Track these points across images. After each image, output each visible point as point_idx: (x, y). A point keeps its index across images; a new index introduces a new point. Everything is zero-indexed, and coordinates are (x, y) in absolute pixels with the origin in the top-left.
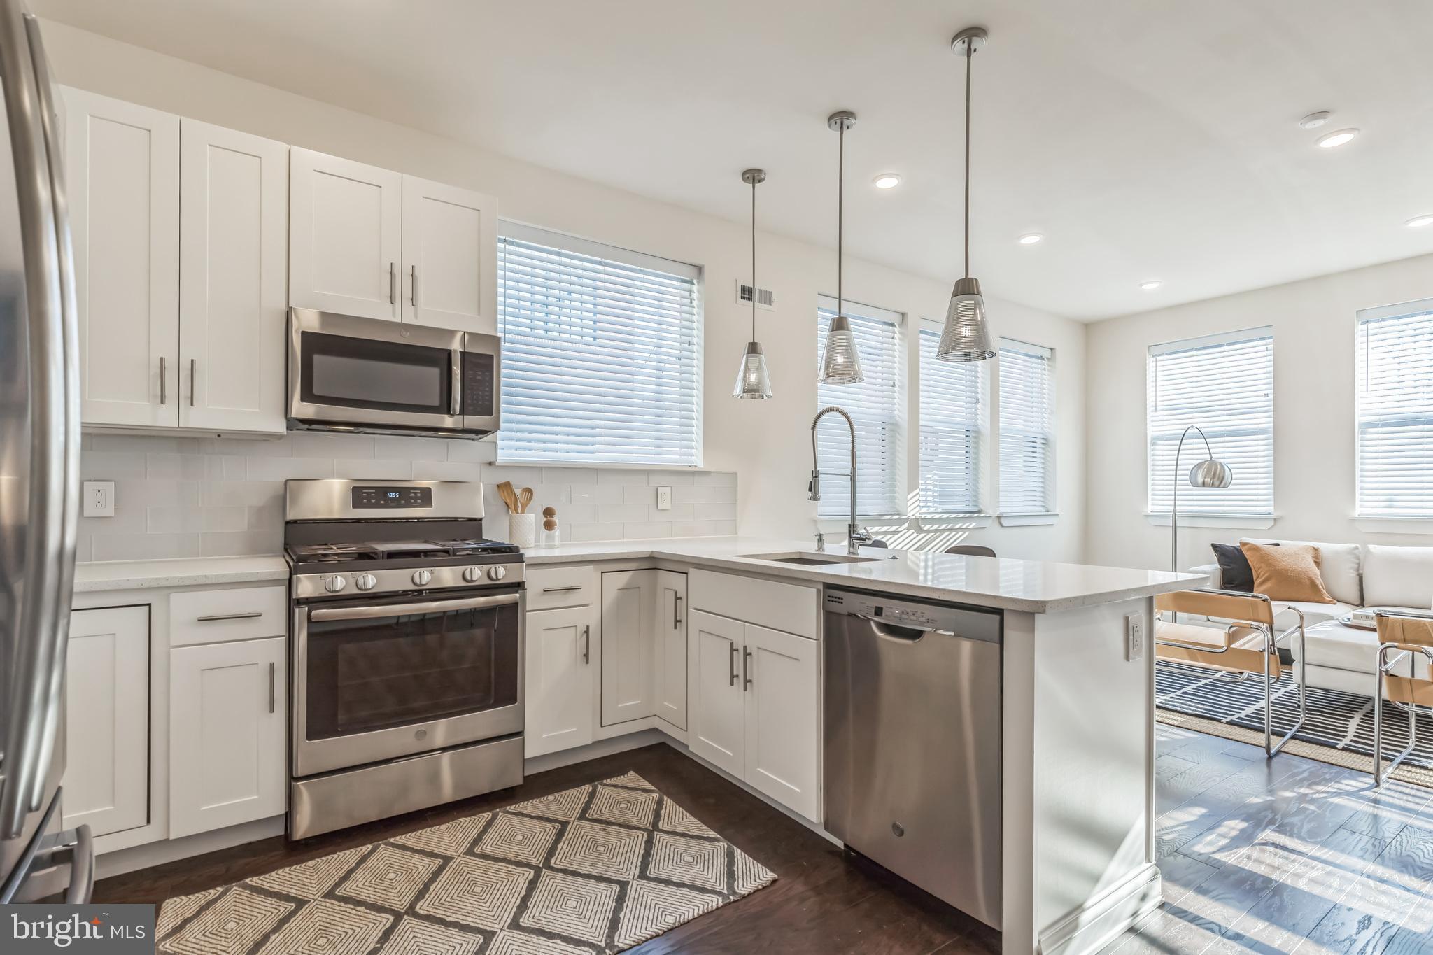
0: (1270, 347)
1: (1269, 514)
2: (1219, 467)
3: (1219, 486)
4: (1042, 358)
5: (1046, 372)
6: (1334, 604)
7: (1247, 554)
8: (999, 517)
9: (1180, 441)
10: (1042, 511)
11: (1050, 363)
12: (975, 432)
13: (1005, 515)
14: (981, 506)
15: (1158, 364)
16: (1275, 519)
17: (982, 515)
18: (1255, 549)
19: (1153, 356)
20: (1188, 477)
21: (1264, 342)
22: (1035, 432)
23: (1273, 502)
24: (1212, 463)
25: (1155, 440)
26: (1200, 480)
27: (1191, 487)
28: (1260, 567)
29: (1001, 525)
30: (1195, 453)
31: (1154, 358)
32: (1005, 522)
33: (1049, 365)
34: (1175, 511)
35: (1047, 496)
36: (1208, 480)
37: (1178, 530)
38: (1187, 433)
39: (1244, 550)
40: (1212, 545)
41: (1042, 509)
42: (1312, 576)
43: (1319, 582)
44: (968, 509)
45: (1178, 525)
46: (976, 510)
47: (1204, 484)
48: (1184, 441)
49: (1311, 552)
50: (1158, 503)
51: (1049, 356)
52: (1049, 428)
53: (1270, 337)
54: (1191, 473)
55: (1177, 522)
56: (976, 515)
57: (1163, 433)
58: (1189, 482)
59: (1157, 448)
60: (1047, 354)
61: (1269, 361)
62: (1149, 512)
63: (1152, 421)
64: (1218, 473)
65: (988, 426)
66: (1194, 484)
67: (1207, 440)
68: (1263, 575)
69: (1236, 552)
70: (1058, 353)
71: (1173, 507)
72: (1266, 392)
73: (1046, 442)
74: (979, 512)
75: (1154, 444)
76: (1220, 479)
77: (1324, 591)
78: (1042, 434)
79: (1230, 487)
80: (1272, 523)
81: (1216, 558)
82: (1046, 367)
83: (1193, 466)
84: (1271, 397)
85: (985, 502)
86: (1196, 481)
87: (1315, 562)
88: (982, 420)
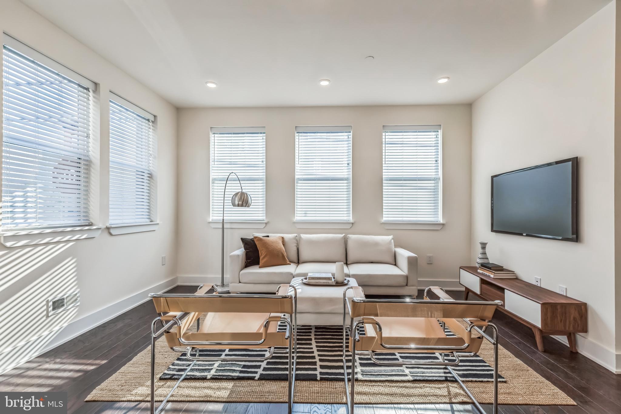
0: (264, 138)
1: (263, 220)
2: (246, 195)
3: (245, 206)
4: (148, 120)
5: (151, 130)
6: (290, 264)
7: (257, 243)
8: (108, 228)
9: (226, 182)
10: (147, 221)
11: (153, 125)
12: (87, 161)
13: (113, 226)
14: (92, 220)
15: (216, 138)
16: (266, 223)
17: (94, 227)
18: (260, 239)
19: (213, 134)
20: (231, 201)
21: (261, 135)
22: (144, 169)
23: (265, 214)
24: (242, 194)
25: (214, 180)
26: (237, 203)
27: (232, 206)
28: (262, 250)
29: (111, 234)
30: (234, 188)
31: (214, 135)
32: (113, 232)
33: (153, 126)
34: (223, 220)
35: (151, 212)
36: (240, 203)
37: (225, 229)
38: (229, 178)
39: (255, 240)
40: (242, 239)
41: (148, 220)
42: (282, 252)
43: (285, 254)
44: (79, 223)
45: (225, 227)
46: (87, 224)
47: (238, 205)
48: (228, 182)
49: (281, 239)
50: (215, 216)
51: (153, 120)
52: (153, 167)
53: (264, 133)
54: (232, 199)
55: (224, 226)
56: (87, 228)
57: (217, 177)
58: (231, 204)
59: (215, 185)
60: (152, 118)
61: (264, 145)
62: (211, 220)
63: (213, 170)
64: (245, 199)
65: (98, 157)
66: (234, 205)
67: (240, 182)
68: (264, 254)
69: (252, 242)
70: (159, 119)
71: (222, 218)
72: (263, 160)
73: (151, 176)
74: (91, 224)
75: (213, 183)
76: (246, 203)
77: (286, 258)
78: (148, 170)
79: (251, 207)
80: (265, 225)
81: (243, 246)
82: (151, 127)
83: (233, 195)
84: (265, 163)
85: (95, 216)
86: (235, 203)
87: (283, 244)
88: (93, 151)
